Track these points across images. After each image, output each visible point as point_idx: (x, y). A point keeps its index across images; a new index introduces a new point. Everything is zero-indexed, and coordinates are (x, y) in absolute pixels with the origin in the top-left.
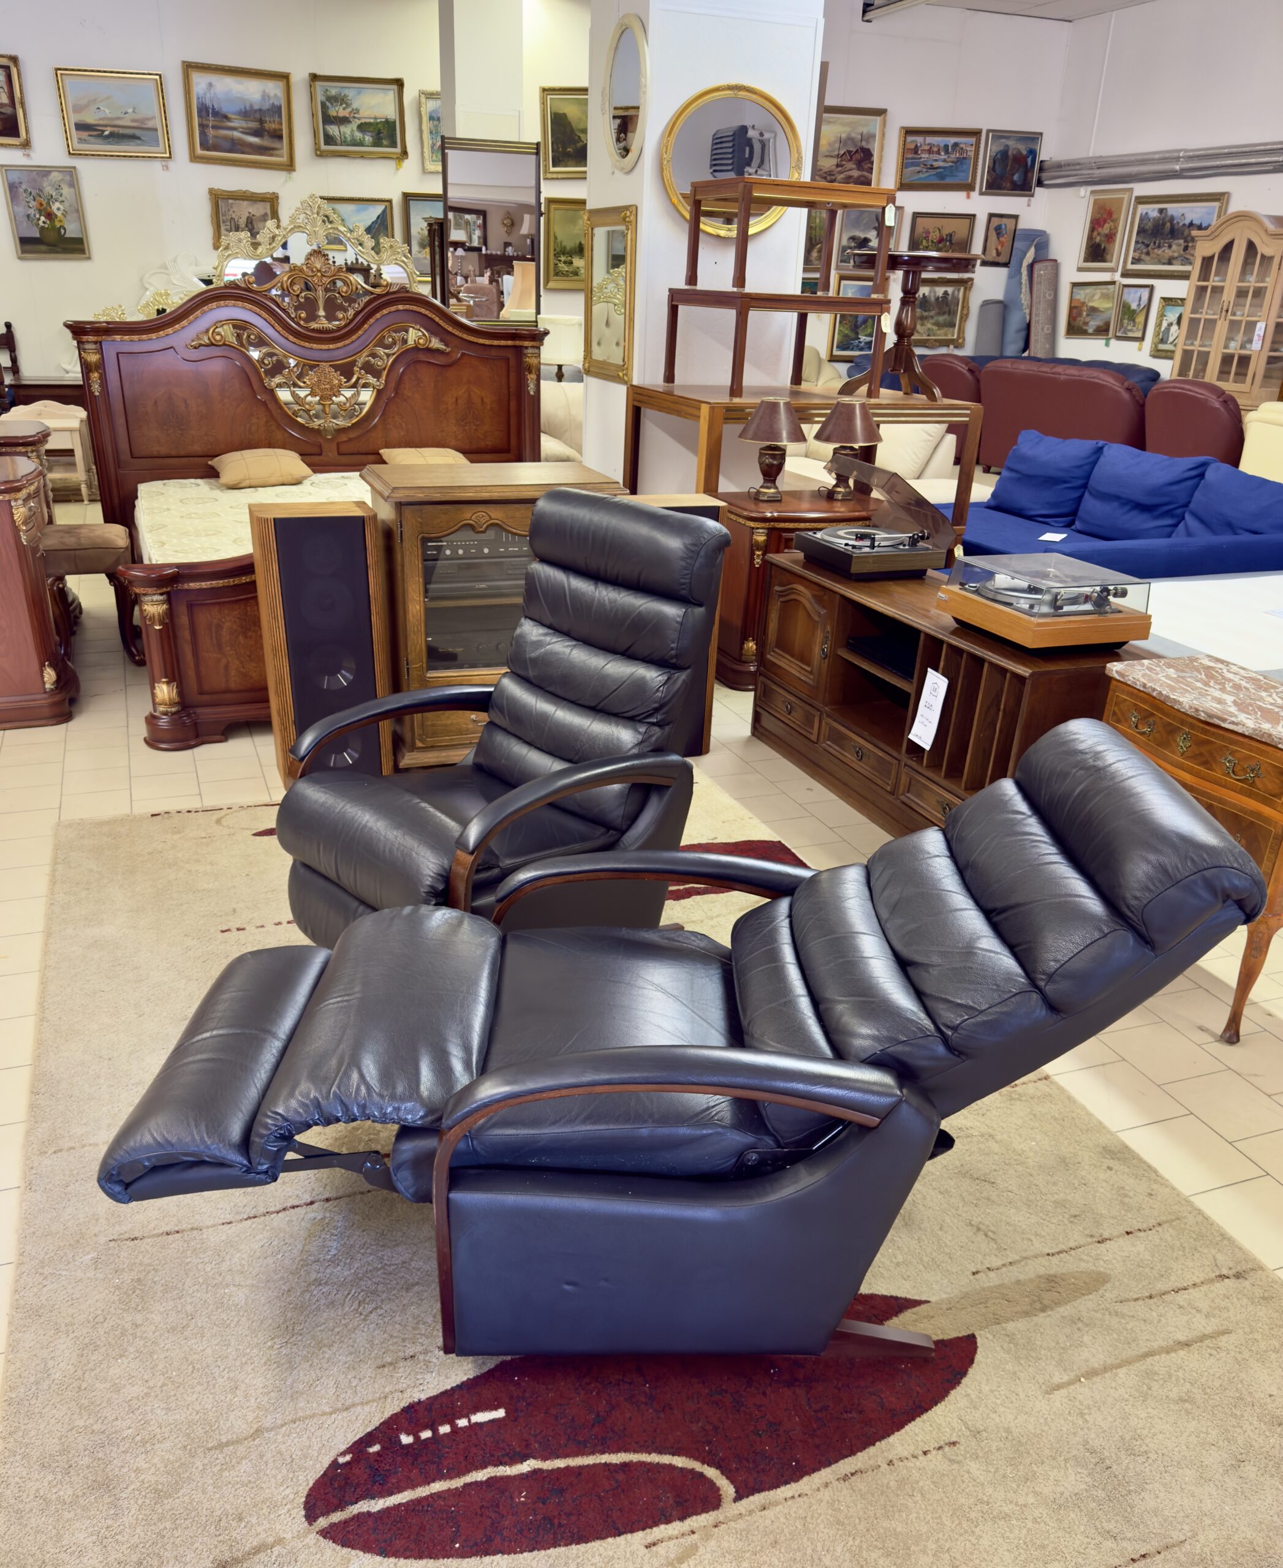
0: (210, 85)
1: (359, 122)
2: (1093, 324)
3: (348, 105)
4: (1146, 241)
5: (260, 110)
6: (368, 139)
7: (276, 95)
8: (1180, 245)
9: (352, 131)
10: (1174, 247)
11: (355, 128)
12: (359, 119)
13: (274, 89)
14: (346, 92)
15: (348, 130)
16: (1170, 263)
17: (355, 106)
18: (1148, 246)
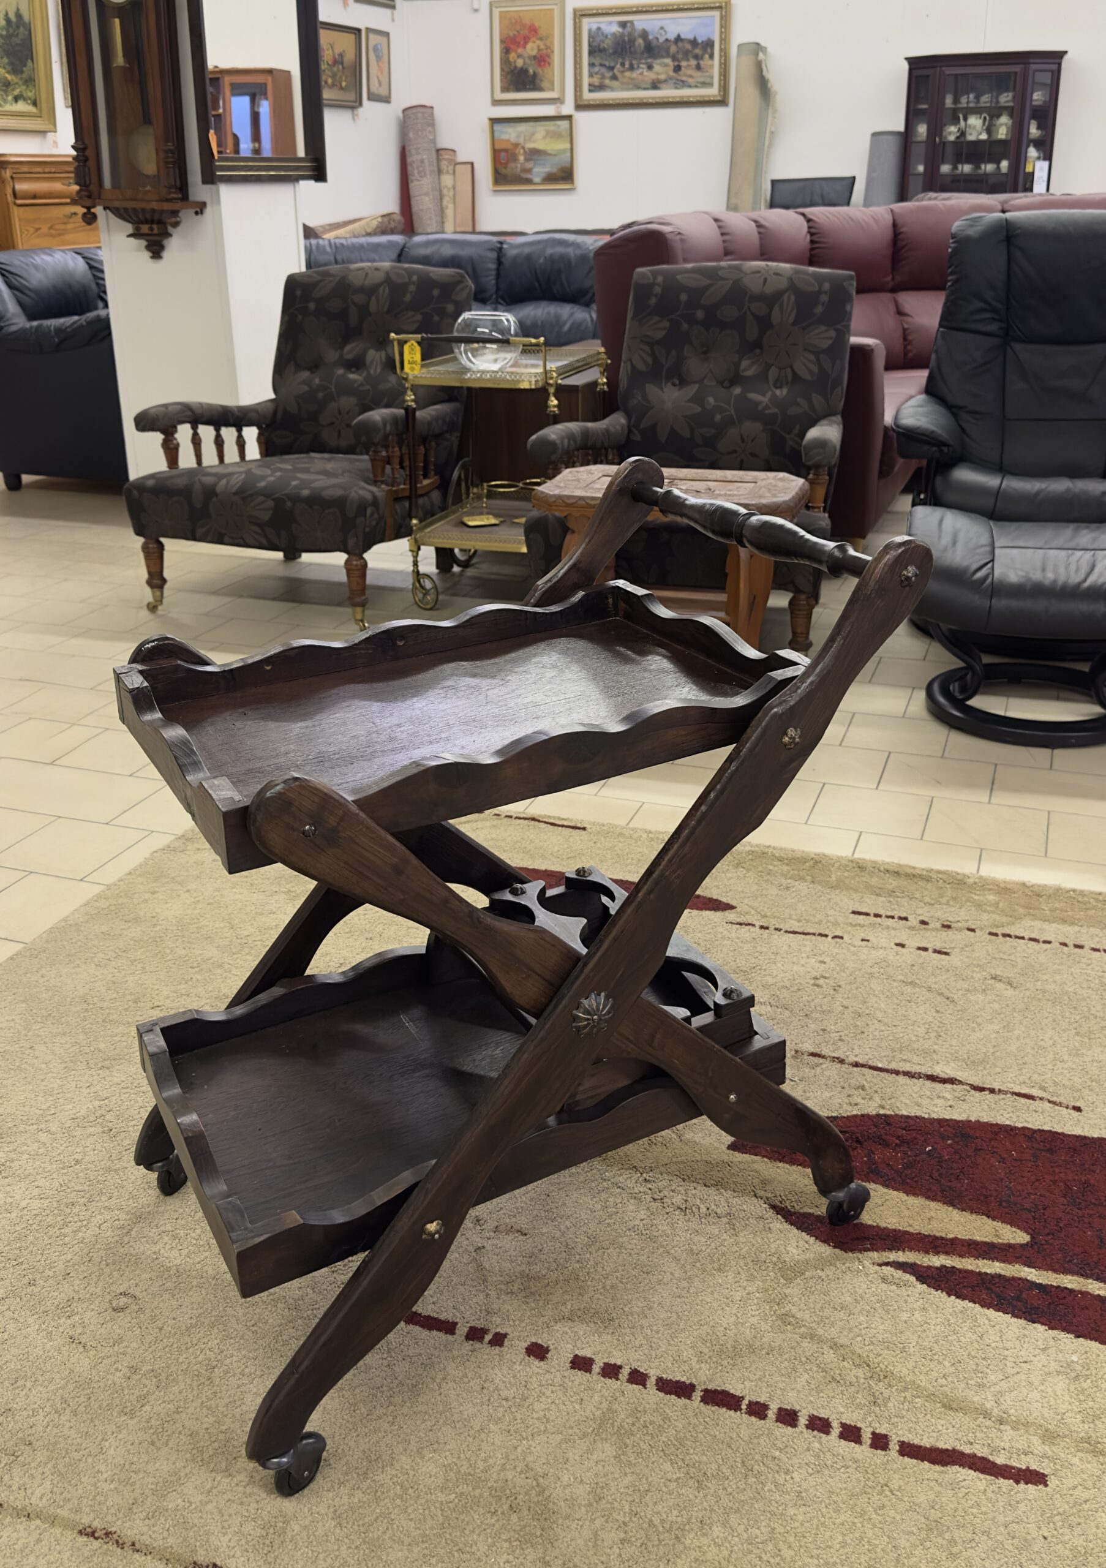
2: (539, 171)
4: (607, 64)
8: (666, 65)
10: (657, 68)
16: (655, 86)
18: (612, 68)
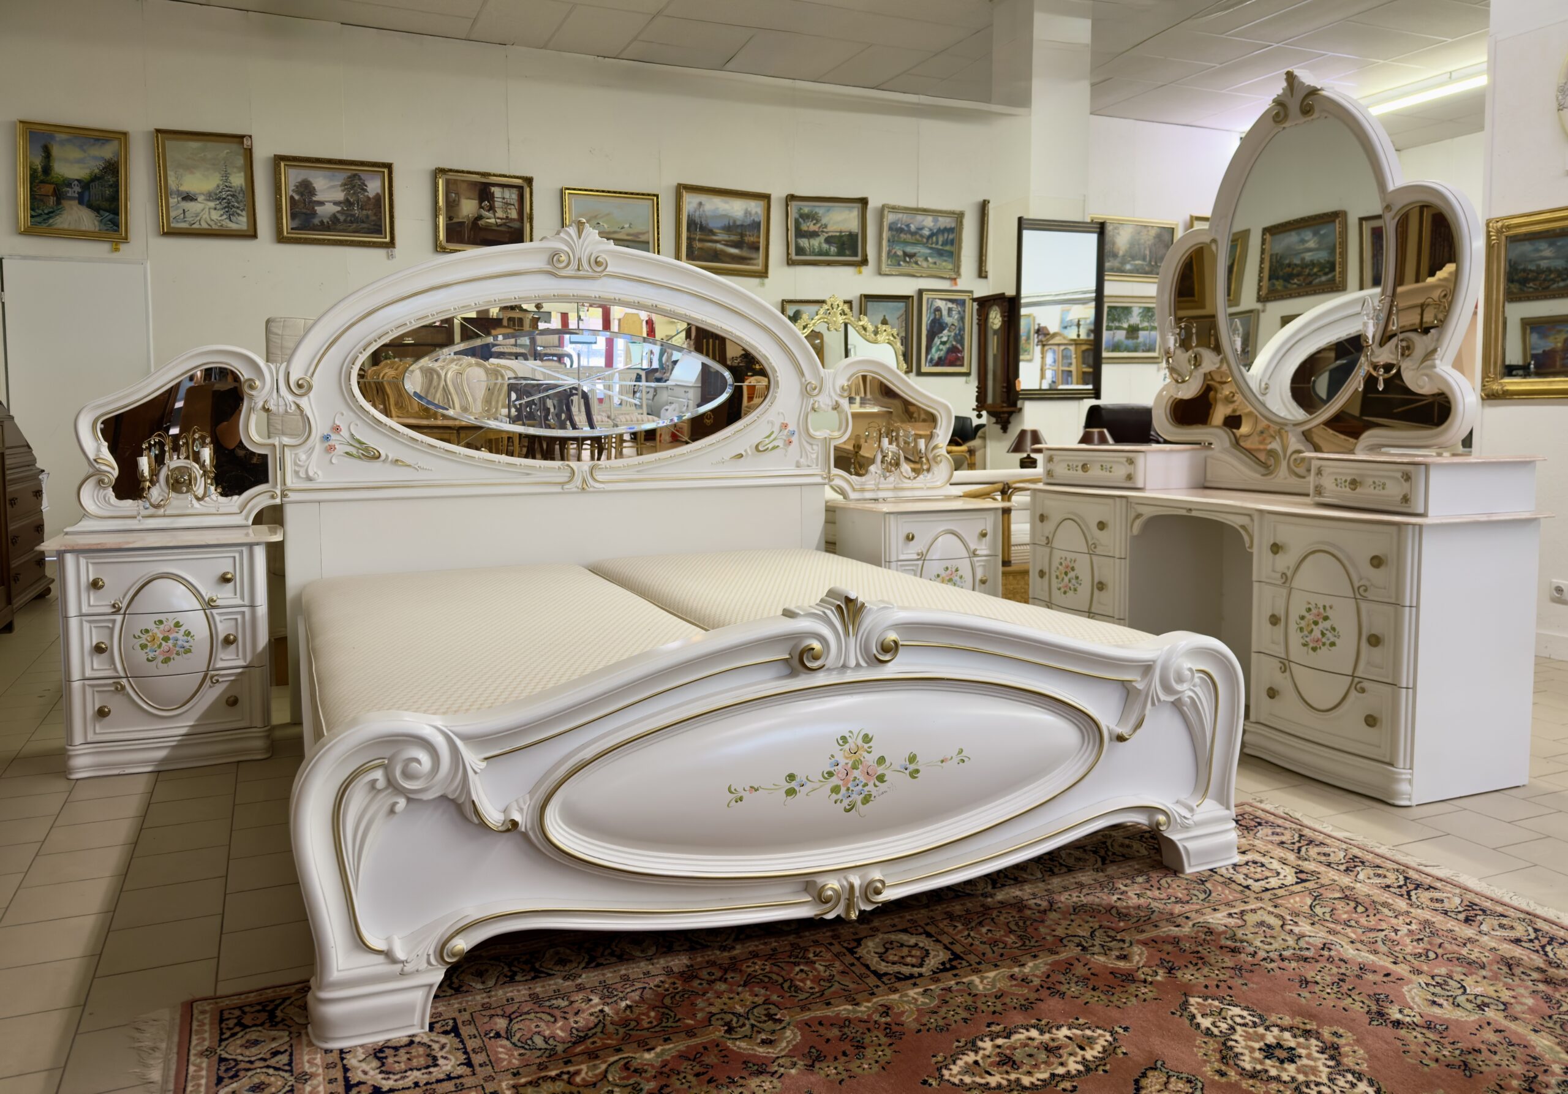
0: (700, 204)
1: (826, 235)
3: (818, 221)
5: (742, 226)
6: (833, 249)
7: (756, 213)
9: (820, 243)
11: (823, 241)
12: (827, 233)
13: (755, 208)
14: (817, 210)
15: (815, 242)
17: (824, 221)
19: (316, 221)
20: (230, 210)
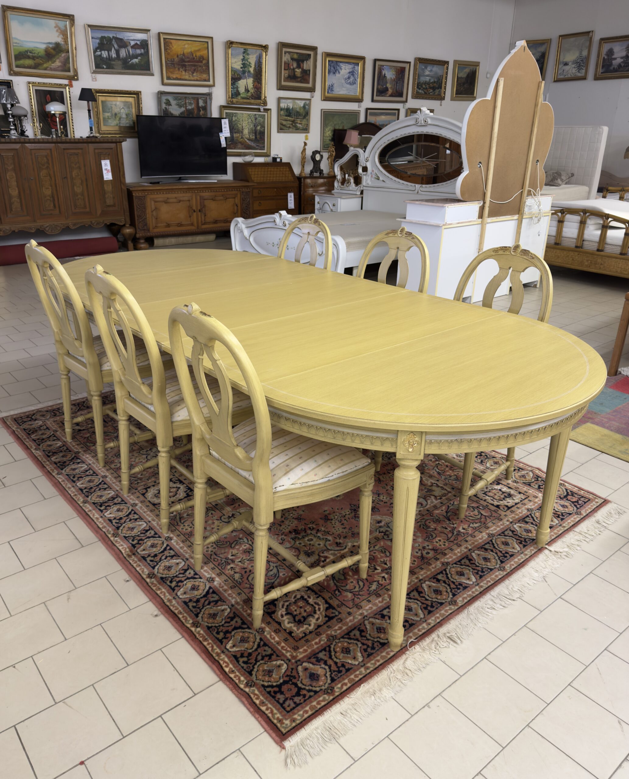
19: (612, 68)
20: (579, 68)
